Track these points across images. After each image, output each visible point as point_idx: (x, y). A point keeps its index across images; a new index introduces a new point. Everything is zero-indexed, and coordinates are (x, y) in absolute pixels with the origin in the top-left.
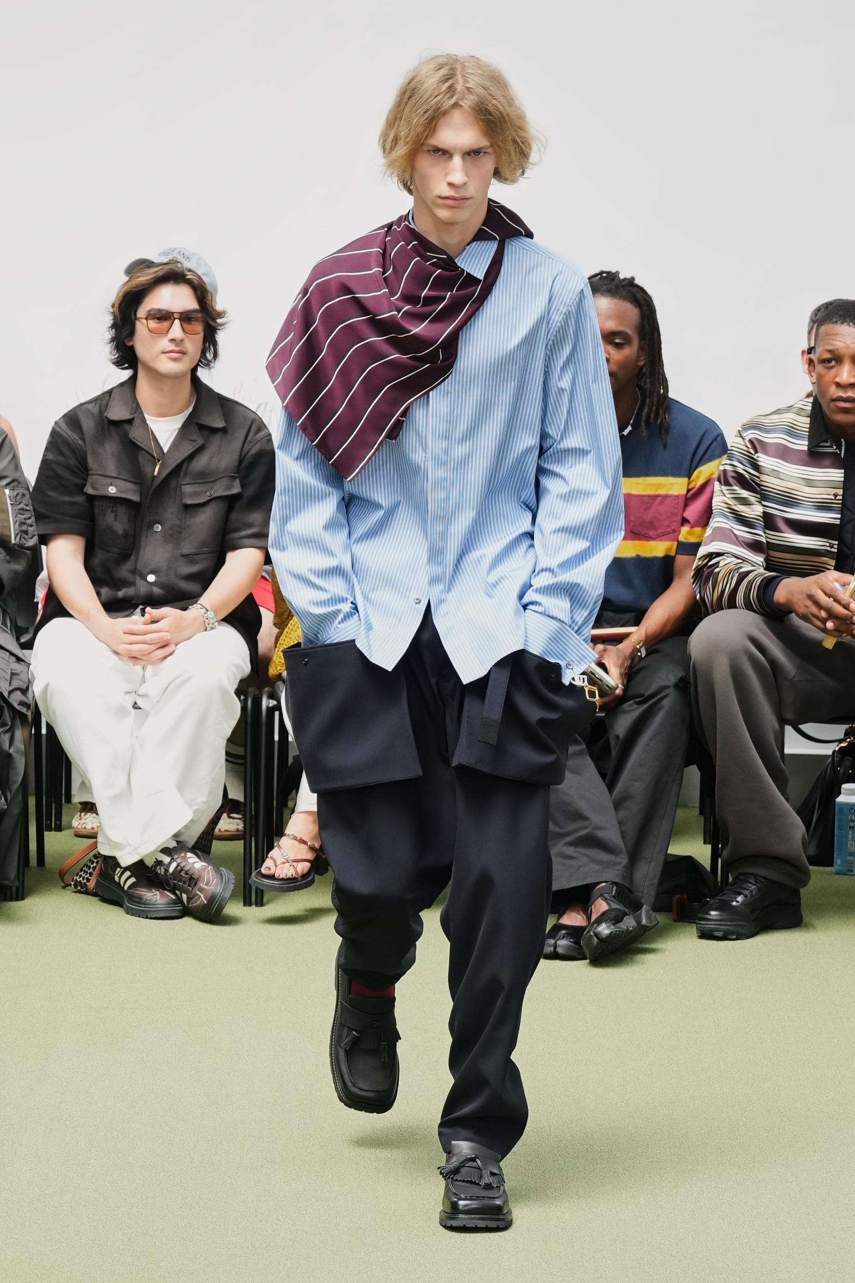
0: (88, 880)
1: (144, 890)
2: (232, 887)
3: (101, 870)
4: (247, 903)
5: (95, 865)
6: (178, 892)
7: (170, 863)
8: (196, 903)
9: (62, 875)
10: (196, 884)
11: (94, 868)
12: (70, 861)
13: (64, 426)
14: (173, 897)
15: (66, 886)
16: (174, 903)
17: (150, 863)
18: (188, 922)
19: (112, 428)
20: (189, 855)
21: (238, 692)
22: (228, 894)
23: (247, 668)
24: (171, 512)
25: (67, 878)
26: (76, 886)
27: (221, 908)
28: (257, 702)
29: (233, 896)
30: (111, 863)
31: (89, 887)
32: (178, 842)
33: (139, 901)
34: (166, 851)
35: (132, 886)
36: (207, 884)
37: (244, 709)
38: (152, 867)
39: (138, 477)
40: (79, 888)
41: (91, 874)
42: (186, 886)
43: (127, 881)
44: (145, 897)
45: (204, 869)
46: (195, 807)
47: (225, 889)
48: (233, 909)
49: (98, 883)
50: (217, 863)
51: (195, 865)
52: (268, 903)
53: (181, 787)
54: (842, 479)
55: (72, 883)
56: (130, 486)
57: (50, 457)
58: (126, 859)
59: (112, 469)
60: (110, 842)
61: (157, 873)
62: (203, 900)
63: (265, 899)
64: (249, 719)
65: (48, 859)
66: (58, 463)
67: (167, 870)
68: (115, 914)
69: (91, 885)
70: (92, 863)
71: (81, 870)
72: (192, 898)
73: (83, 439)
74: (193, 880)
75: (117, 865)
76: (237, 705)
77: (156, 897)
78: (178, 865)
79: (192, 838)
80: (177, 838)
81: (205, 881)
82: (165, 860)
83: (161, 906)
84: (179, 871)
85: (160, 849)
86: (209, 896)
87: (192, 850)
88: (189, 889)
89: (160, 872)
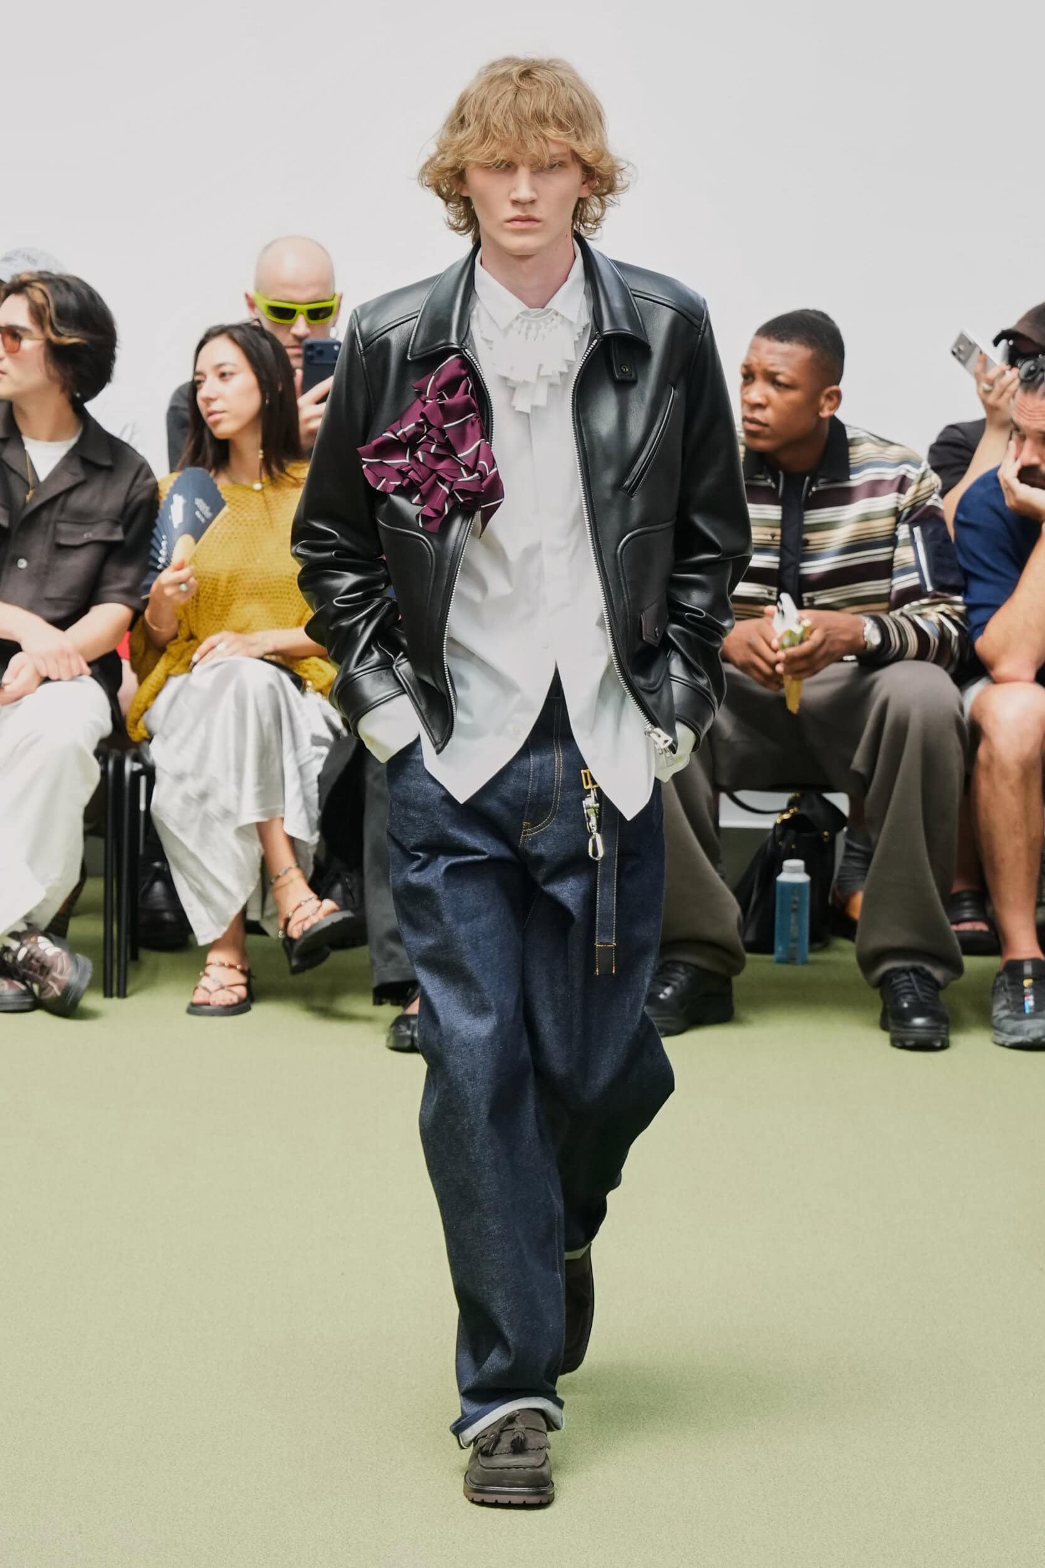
2: (88, 976)
4: (108, 994)
6: (28, 983)
7: (19, 949)
8: (48, 996)
10: (48, 973)
14: (23, 987)
16: (24, 994)
18: (40, 1016)
20: (41, 939)
21: (97, 754)
22: (84, 985)
23: (107, 727)
27: (75, 1002)
28: (119, 766)
29: (91, 986)
32: (29, 925)
34: (15, 935)
36: (61, 973)
37: (104, 773)
39: (8, 501)
42: (37, 975)
45: (57, 956)
46: (49, 884)
47: (81, 979)
48: (92, 1001)
50: (74, 948)
51: (46, 952)
52: (133, 993)
53: (32, 861)
54: (779, 517)
61: (4, 961)
62: (56, 991)
63: (128, 990)
64: (110, 786)
67: (15, 958)
72: (44, 989)
74: (44, 969)
76: (96, 768)
77: (3, 988)
78: (28, 951)
79: (45, 919)
80: (28, 919)
81: (58, 970)
82: (14, 945)
83: (9, 998)
84: (29, 957)
85: (7, 933)
86: (63, 984)
87: (46, 933)
88: (41, 978)
89: (8, 958)
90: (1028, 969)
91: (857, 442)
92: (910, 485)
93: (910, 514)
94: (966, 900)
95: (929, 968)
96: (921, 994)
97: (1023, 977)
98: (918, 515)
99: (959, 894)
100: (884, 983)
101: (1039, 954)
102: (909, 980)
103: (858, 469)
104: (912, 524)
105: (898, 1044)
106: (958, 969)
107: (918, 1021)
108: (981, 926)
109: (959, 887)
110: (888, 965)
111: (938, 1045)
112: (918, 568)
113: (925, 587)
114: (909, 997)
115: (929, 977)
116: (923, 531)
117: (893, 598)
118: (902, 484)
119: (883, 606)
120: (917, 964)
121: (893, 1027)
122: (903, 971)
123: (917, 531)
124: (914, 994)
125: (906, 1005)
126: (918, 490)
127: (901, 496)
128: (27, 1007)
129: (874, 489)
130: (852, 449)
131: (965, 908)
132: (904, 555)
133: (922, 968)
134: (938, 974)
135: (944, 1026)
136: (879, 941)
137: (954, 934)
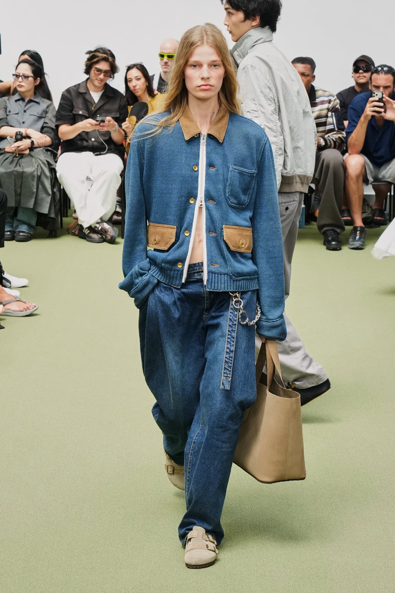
0: (76, 232)
1: (92, 234)
2: (117, 233)
3: (79, 229)
5: (77, 227)
7: (99, 227)
8: (108, 239)
9: (68, 230)
10: (107, 233)
11: (77, 228)
14: (100, 236)
15: (69, 233)
16: (101, 238)
17: (93, 226)
18: (105, 244)
19: (80, 95)
20: (105, 224)
22: (116, 236)
23: (123, 167)
25: (69, 231)
27: (115, 240)
30: (82, 227)
33: (90, 237)
34: (98, 223)
35: (89, 233)
38: (94, 228)
39: (88, 110)
40: (73, 234)
41: (76, 230)
43: (87, 232)
44: (92, 236)
45: (109, 228)
46: (107, 210)
47: (115, 234)
49: (78, 233)
51: (107, 227)
53: (103, 205)
55: (71, 233)
56: (85, 111)
57: (62, 102)
58: (85, 225)
59: (80, 107)
62: (109, 237)
65: (64, 226)
66: (64, 104)
67: (98, 229)
68: (83, 242)
69: (77, 233)
70: (77, 226)
71: (73, 229)
72: (106, 237)
73: (72, 97)
74: (106, 231)
77: (95, 236)
78: (102, 227)
79: (106, 219)
80: (101, 219)
81: (110, 232)
82: (98, 226)
83: (97, 239)
84: (102, 229)
85: (96, 223)
86: (111, 236)
87: (106, 222)
88: (105, 234)
89: (96, 229)
90: (359, 229)
91: (317, 91)
92: (332, 102)
93: (332, 109)
94: (345, 211)
95: (336, 229)
96: (334, 236)
97: (357, 231)
98: (333, 110)
99: (344, 210)
100: (324, 233)
101: (362, 225)
102: (331, 232)
103: (318, 98)
104: (332, 112)
105: (328, 249)
106: (344, 229)
107: (333, 243)
108: (349, 218)
109: (343, 208)
110: (325, 229)
111: (339, 249)
112: (333, 124)
113: (335, 129)
114: (331, 237)
115: (336, 231)
116: (335, 114)
117: (326, 131)
118: (330, 102)
119: (324, 134)
120: (333, 228)
121: (327, 245)
122: (330, 230)
123: (333, 114)
124: (332, 236)
125: (330, 239)
126: (334, 103)
127: (330, 104)
128: (101, 241)
129: (322, 103)
130: (316, 93)
131: (345, 213)
132: (330, 120)
133: (334, 229)
134: (338, 231)
135: (340, 244)
136: (323, 222)
137: (342, 220)
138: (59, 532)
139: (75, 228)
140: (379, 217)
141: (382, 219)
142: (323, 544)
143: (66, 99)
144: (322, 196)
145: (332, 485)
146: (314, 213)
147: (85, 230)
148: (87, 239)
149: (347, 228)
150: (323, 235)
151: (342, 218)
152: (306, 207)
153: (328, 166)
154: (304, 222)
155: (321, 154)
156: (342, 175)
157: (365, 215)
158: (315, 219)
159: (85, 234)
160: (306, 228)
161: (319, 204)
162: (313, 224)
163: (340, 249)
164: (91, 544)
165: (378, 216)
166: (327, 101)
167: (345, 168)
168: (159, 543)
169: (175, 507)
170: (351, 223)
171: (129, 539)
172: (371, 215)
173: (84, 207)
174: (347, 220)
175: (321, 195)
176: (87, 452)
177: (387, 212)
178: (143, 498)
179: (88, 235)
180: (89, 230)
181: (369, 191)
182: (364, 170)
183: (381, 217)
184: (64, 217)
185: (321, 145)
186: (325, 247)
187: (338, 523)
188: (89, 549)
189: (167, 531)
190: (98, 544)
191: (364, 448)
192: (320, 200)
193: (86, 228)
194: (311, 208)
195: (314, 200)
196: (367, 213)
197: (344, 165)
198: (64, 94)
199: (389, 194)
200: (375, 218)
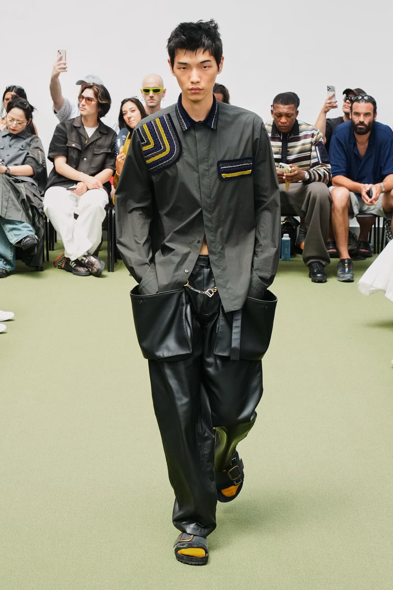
0: (62, 265)
1: (78, 267)
2: (104, 266)
3: (66, 262)
4: (109, 271)
5: (64, 260)
6: (88, 268)
7: (86, 260)
8: (94, 272)
9: (54, 263)
10: (93, 266)
11: (64, 261)
12: (56, 259)
13: (60, 125)
14: (87, 270)
15: (55, 267)
16: (87, 271)
17: (80, 260)
18: (91, 277)
19: (74, 128)
20: (91, 257)
22: (103, 269)
24: (89, 155)
25: (56, 264)
26: (58, 267)
27: (101, 273)
28: (111, 212)
29: (105, 269)
30: (68, 260)
31: (62, 267)
32: (88, 253)
33: (77, 271)
34: (84, 256)
35: (75, 266)
36: (97, 266)
38: (81, 261)
39: (81, 143)
40: (59, 267)
41: (63, 263)
42: (90, 266)
43: (73, 265)
44: (78, 270)
45: (96, 261)
46: (93, 243)
47: (102, 267)
48: (105, 273)
49: (65, 265)
50: (100, 259)
51: (93, 260)
52: (115, 271)
54: (281, 145)
55: (57, 266)
56: (78, 145)
57: (56, 134)
58: (73, 259)
59: (74, 140)
60: (67, 254)
61: (82, 263)
62: (95, 270)
63: (114, 270)
64: (109, 217)
65: (50, 259)
66: (59, 136)
67: (85, 262)
68: (70, 276)
69: (63, 266)
70: (63, 260)
71: (60, 262)
72: (92, 270)
73: (66, 130)
74: (92, 265)
75: (70, 260)
77: (82, 270)
78: (88, 260)
79: (92, 252)
80: (88, 252)
81: (96, 265)
82: (84, 259)
83: (83, 272)
84: (88, 262)
85: (83, 256)
86: (97, 269)
87: (93, 255)
88: (92, 267)
89: (83, 262)
90: (346, 261)
91: (301, 125)
92: (315, 136)
93: (315, 143)
94: (331, 244)
95: (321, 261)
96: (319, 268)
97: (345, 263)
98: (317, 143)
99: (329, 242)
100: (310, 266)
101: (349, 257)
102: (316, 265)
103: (301, 132)
104: (316, 146)
105: (314, 281)
106: (329, 261)
107: (319, 275)
108: (335, 250)
109: (329, 240)
110: (311, 261)
111: (324, 281)
112: (318, 157)
113: (320, 162)
114: (316, 269)
115: (321, 264)
116: (319, 148)
117: (311, 165)
118: (313, 136)
119: (309, 167)
120: (318, 260)
121: (312, 277)
122: (315, 262)
123: (317, 147)
124: (318, 268)
125: (315, 271)
126: (317, 137)
127: (313, 139)
128: (88, 275)
129: (306, 137)
130: (299, 127)
131: (331, 246)
132: (314, 154)
133: (320, 262)
134: (324, 263)
135: (325, 276)
136: (308, 254)
137: (328, 253)
138: (46, 567)
139: (61, 261)
140: (364, 249)
141: (367, 251)
142: (311, 577)
143: (60, 131)
144: (308, 229)
145: (319, 518)
146: (299, 245)
147: (71, 264)
148: (73, 272)
149: (332, 260)
150: (308, 267)
151: (328, 251)
152: (291, 240)
153: (314, 199)
154: (290, 255)
155: (307, 187)
156: (328, 207)
157: (350, 247)
158: (300, 251)
159: (72, 267)
160: (292, 260)
161: (305, 236)
162: (298, 257)
163: (326, 281)
164: (77, 579)
165: (362, 249)
166: (310, 135)
167: (331, 201)
168: (146, 577)
169: (162, 540)
170: (337, 255)
171: (116, 573)
172: (355, 247)
173: (72, 240)
174: (333, 252)
175: (307, 227)
176: (73, 486)
177: (372, 244)
178: (130, 532)
179: (74, 268)
180: (76, 264)
181: (354, 224)
182: (349, 203)
183: (366, 250)
184: (50, 250)
185: (305, 178)
186: (310, 279)
187: (325, 555)
188: (76, 584)
189: (154, 565)
190: (85, 579)
191: (350, 480)
192: (305, 233)
193: (73, 262)
194: (296, 240)
195: (299, 233)
196: (352, 246)
197: (331, 197)
198: (58, 126)
199: (373, 226)
200: (361, 250)
